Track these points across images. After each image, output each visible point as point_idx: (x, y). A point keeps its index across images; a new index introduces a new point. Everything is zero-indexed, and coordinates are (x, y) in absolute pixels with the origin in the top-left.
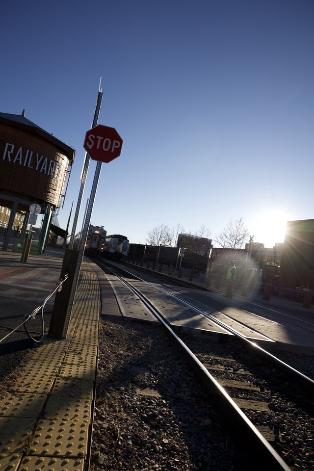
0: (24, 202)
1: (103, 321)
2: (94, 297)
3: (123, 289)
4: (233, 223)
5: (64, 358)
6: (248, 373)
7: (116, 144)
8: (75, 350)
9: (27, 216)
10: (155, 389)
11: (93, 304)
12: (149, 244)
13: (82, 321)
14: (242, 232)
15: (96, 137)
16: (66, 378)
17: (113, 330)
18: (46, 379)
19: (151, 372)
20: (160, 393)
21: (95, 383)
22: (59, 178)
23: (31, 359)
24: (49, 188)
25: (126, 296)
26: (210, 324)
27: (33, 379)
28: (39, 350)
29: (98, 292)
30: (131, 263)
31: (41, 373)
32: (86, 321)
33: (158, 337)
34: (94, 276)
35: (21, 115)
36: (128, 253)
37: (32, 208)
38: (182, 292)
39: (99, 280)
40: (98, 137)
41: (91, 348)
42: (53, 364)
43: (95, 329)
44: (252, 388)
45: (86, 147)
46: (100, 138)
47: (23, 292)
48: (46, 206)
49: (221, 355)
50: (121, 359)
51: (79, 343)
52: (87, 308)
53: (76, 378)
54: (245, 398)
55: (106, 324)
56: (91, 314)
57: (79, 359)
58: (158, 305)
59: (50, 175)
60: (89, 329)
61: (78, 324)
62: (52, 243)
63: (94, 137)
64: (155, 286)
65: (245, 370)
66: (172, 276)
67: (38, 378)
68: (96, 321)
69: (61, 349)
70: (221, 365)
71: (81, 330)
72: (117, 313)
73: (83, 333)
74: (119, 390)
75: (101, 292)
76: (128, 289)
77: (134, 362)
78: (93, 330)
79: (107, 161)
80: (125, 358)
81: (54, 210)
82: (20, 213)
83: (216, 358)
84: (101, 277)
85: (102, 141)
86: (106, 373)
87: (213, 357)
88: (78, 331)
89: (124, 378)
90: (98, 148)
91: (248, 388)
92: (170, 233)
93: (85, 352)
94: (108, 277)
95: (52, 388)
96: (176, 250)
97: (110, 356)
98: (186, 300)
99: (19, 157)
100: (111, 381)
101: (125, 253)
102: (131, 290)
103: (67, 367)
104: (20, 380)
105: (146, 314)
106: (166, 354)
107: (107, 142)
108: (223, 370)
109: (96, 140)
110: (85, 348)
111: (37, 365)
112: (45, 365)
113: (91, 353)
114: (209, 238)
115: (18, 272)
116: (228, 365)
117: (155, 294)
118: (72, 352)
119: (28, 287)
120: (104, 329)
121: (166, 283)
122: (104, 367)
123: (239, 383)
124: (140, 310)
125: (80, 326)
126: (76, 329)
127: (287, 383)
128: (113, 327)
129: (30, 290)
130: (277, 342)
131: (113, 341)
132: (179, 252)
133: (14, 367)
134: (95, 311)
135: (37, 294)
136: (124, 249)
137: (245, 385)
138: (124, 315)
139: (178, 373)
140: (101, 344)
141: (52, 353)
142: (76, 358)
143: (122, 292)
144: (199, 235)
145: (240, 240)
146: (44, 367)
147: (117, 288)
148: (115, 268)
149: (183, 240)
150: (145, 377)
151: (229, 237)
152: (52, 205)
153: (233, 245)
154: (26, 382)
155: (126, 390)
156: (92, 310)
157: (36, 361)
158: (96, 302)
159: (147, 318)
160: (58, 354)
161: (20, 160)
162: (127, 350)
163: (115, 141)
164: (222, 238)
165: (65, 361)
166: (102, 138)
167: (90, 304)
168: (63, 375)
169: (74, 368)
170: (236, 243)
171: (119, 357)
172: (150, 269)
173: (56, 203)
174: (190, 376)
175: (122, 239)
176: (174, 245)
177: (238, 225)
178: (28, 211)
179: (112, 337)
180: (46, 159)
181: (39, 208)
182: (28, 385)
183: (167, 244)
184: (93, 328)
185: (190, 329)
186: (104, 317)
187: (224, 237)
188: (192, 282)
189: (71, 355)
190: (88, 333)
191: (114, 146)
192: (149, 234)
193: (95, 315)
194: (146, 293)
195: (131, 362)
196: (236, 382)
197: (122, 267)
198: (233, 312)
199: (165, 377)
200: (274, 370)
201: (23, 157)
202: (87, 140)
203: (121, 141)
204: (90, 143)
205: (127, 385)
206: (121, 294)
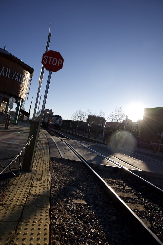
0: (6, 97)
1: (52, 161)
2: (46, 148)
3: (60, 144)
4: (117, 109)
5: (31, 183)
6: (130, 188)
7: (60, 62)
8: (37, 178)
9: (7, 104)
10: (83, 199)
11: (45, 152)
12: (72, 120)
13: (40, 161)
14: (121, 113)
15: (48, 57)
16: (34, 195)
17: (57, 166)
18: (22, 196)
19: (80, 189)
20: (86, 201)
21: (50, 197)
22: (25, 84)
23: (13, 184)
24: (20, 89)
25: (63, 147)
26: (108, 162)
27: (14, 197)
28: (17, 178)
29: (47, 145)
30: (63, 130)
31: (19, 192)
32: (42, 161)
33: (82, 169)
34: (44, 137)
35: (4, 49)
36: (62, 125)
37: (11, 100)
38: (91, 145)
39: (47, 139)
40: (49, 57)
41: (46, 177)
42: (25, 187)
43: (48, 166)
44: (134, 197)
45: (42, 62)
46: (51, 58)
47: (7, 145)
48: (18, 99)
49: (115, 179)
50: (63, 182)
51: (39, 174)
52: (42, 154)
53: (39, 195)
54: (131, 203)
55: (53, 163)
56: (45, 157)
57: (40, 184)
58: (80, 152)
59: (20, 82)
60: (44, 166)
61: (38, 163)
62: (21, 119)
63: (47, 57)
64: (77, 142)
65: (129, 187)
66: (85, 137)
67: (17, 196)
68: (48, 161)
69: (29, 178)
70: (116, 184)
71: (40, 166)
72: (59, 157)
73: (41, 168)
74: (63, 200)
75: (49, 145)
76: (63, 143)
77: (70, 184)
78: (47, 166)
79: (55, 71)
80: (65, 182)
81: (22, 101)
82: (4, 103)
83: (113, 180)
84: (48, 137)
85: (52, 59)
86: (55, 191)
87: (111, 180)
88: (39, 167)
89: (66, 193)
90: (50, 63)
91: (132, 197)
92: (84, 114)
93: (43, 179)
94: (52, 137)
95: (26, 202)
96: (87, 123)
97: (56, 181)
98: (94, 149)
99: (3, 72)
100: (58, 196)
101: (60, 125)
102: (64, 143)
103: (34, 188)
104: (6, 197)
105: (74, 157)
106: (87, 179)
107: (55, 60)
108: (118, 187)
109: (48, 59)
110: (43, 177)
111: (16, 188)
112: (21, 187)
113: (47, 180)
114: (104, 117)
115: (3, 135)
116: (120, 185)
117: (78, 146)
118: (36, 179)
119: (9, 142)
120: (52, 166)
121: (82, 140)
122: (54, 187)
123: (127, 194)
124: (71, 155)
125: (39, 164)
126: (37, 166)
127: (151, 193)
128: (57, 164)
129: (10, 144)
130: (144, 171)
131: (57, 172)
132: (89, 124)
133: (3, 189)
134: (47, 155)
135: (14, 146)
136: (60, 122)
137: (130, 195)
138: (63, 157)
139: (95, 190)
140: (51, 174)
141: (24, 180)
142: (39, 183)
143: (60, 145)
144: (99, 116)
145: (120, 118)
146: (20, 189)
147: (57, 143)
148: (55, 132)
149: (91, 118)
150: (76, 192)
151: (115, 116)
152: (21, 98)
153: (117, 120)
154: (10, 198)
155: (67, 201)
156: (45, 155)
157: (15, 185)
158: (47, 151)
159: (75, 159)
160: (28, 181)
161: (4, 73)
162: (66, 177)
163: (59, 60)
164: (111, 117)
165: (32, 185)
166: (52, 58)
167: (44, 152)
168: (32, 193)
169: (38, 189)
170: (118, 120)
171: (61, 181)
172: (74, 133)
173: (23, 97)
174: (101, 191)
175: (59, 117)
176: (86, 121)
177: (119, 110)
178: (8, 102)
179: (57, 170)
180: (18, 73)
181: (14, 100)
182: (11, 200)
183: (82, 120)
184: (47, 165)
185: (98, 165)
186: (52, 159)
187: (112, 117)
188: (96, 140)
189: (36, 181)
190: (44, 168)
191: (59, 63)
192: (73, 115)
193: (47, 158)
194: (73, 145)
195: (68, 184)
196: (125, 194)
197: (59, 132)
198: (119, 155)
199: (88, 192)
200: (144, 186)
201: (5, 72)
202: (43, 59)
203: (63, 60)
204: (45, 61)
205: (68, 198)
206: (60, 146)
